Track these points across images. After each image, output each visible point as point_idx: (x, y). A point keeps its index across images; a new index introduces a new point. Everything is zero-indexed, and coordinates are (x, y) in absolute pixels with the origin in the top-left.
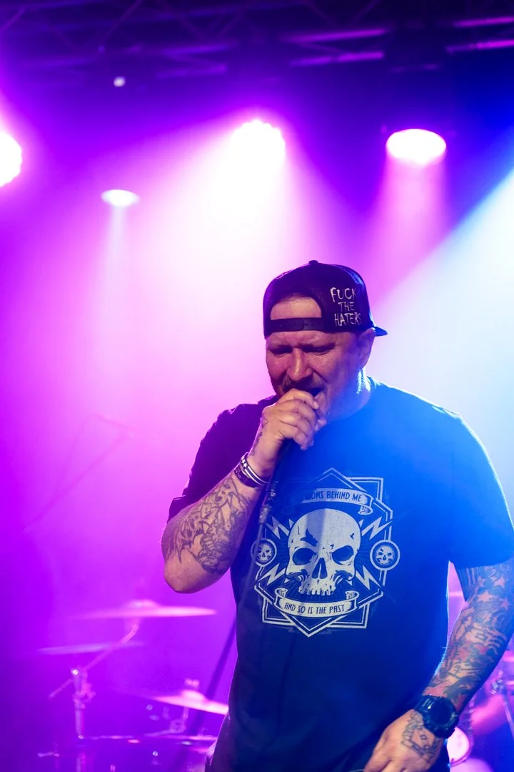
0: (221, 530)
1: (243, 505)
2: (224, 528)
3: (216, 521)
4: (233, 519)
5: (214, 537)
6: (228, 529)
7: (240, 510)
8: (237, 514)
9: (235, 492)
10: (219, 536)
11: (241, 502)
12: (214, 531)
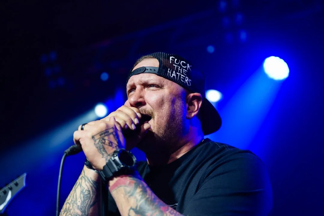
0: (75, 205)
1: (88, 185)
2: (76, 204)
3: (73, 200)
4: (82, 196)
5: (71, 211)
6: (79, 204)
7: (86, 188)
8: (84, 191)
9: (84, 176)
10: (74, 210)
11: (86, 182)
12: (71, 208)
